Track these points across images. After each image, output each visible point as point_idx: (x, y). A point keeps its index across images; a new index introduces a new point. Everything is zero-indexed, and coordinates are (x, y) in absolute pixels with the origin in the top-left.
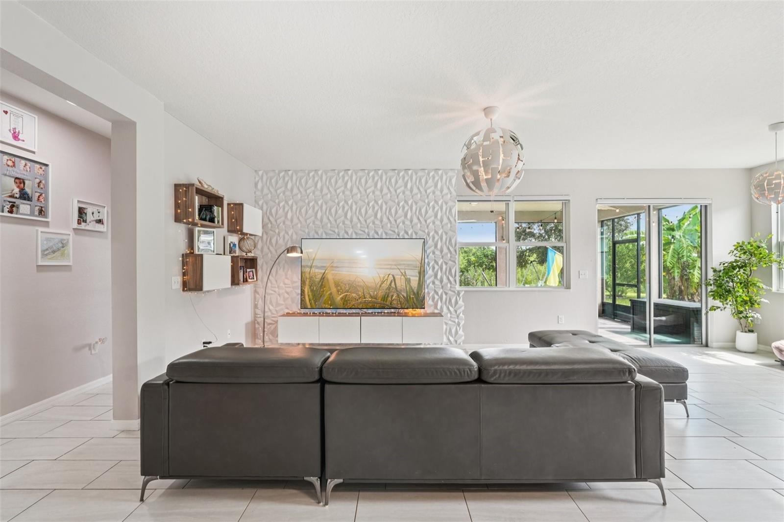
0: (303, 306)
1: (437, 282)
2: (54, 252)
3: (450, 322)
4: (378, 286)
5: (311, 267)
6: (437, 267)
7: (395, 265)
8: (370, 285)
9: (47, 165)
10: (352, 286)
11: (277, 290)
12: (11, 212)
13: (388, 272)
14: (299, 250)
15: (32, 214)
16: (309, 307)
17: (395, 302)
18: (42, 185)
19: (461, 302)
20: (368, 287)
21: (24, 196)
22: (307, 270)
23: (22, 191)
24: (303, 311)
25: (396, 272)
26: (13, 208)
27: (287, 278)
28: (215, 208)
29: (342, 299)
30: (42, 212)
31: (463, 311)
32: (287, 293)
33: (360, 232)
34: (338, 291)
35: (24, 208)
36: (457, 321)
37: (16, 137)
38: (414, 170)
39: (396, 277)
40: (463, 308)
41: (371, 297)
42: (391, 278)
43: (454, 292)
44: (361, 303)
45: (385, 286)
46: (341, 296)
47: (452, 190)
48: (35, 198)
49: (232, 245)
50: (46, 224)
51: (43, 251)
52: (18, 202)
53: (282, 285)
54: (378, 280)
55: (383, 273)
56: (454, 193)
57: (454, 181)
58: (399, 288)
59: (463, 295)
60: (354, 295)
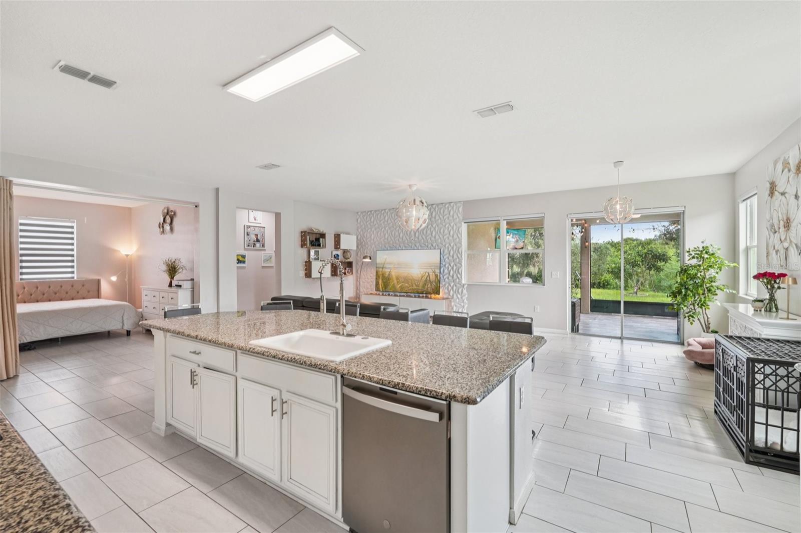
0: (377, 289)
1: (450, 278)
2: (267, 261)
3: (458, 305)
4: (420, 279)
5: (383, 268)
6: (450, 268)
7: (430, 266)
8: (415, 278)
9: (264, 227)
10: (406, 280)
11: (367, 280)
12: (254, 247)
13: (426, 270)
14: (369, 258)
15: (260, 247)
16: (381, 290)
17: (429, 289)
18: (263, 235)
19: (465, 291)
20: (414, 280)
21: (258, 241)
22: (381, 270)
23: (257, 238)
24: (378, 293)
25: (430, 271)
26: (254, 245)
27: (371, 273)
28: (321, 239)
29: (400, 287)
30: (263, 246)
31: (467, 298)
32: (371, 282)
33: (407, 246)
34: (398, 282)
35: (258, 245)
36: (462, 304)
37: (255, 219)
38: (437, 204)
39: (430, 274)
40: (466, 296)
41: (416, 286)
42: (427, 274)
43: (461, 285)
44: (410, 289)
45: (424, 279)
46: (399, 285)
47: (459, 215)
48: (261, 241)
49: (336, 256)
50: (265, 250)
51: (264, 260)
52: (256, 243)
53: (369, 277)
54: (420, 276)
55: (422, 271)
56: (461, 218)
57: (461, 209)
58: (431, 280)
59: (467, 288)
60: (407, 285)
